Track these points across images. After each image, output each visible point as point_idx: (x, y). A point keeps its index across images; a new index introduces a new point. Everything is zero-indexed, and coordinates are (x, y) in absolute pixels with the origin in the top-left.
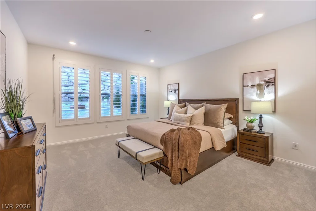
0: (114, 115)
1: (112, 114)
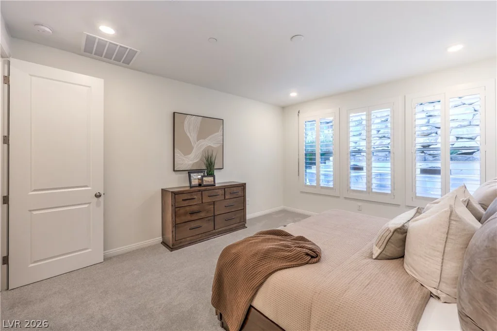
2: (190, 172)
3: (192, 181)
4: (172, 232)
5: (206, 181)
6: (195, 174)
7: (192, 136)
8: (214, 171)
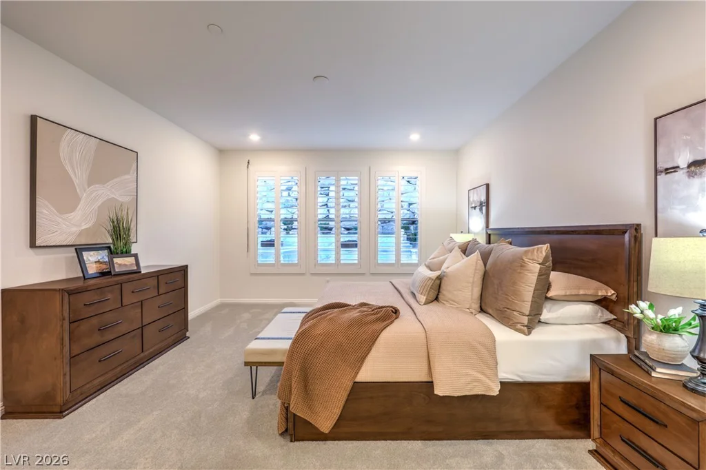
0: (342, 262)
1: (338, 259)
2: (80, 250)
3: (87, 266)
4: (65, 375)
5: (120, 265)
6: (92, 253)
7: (79, 175)
8: (130, 247)
